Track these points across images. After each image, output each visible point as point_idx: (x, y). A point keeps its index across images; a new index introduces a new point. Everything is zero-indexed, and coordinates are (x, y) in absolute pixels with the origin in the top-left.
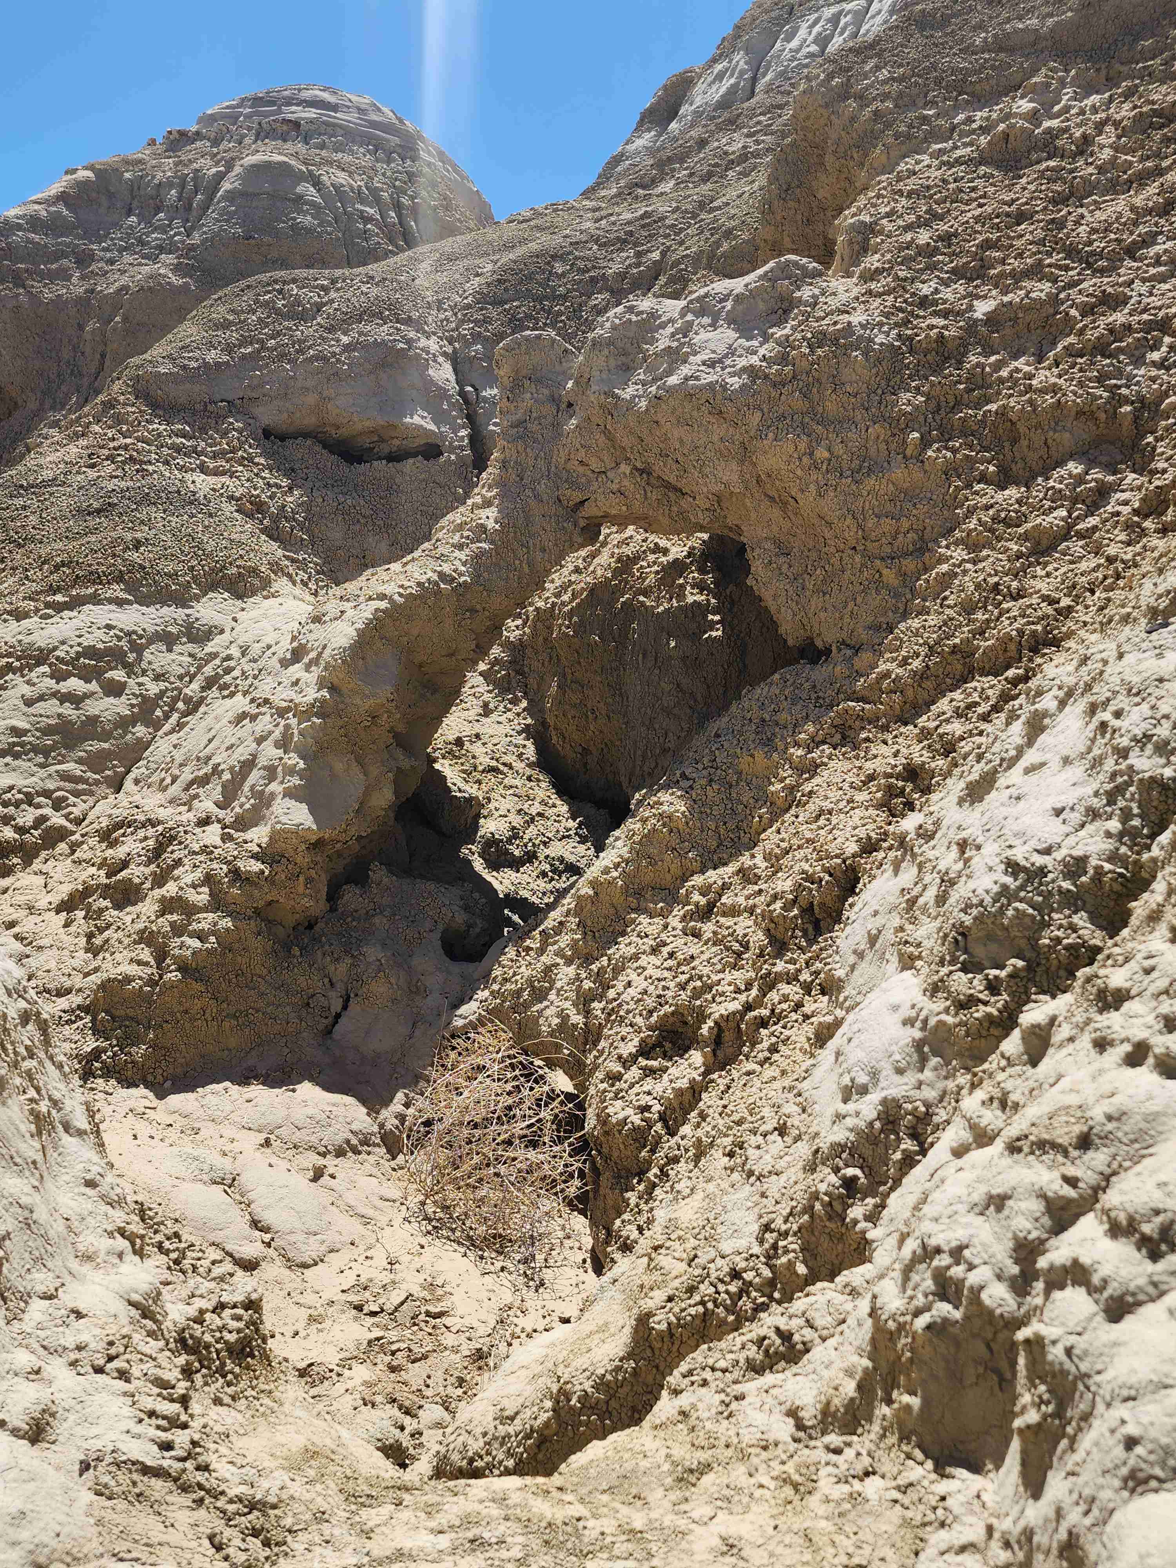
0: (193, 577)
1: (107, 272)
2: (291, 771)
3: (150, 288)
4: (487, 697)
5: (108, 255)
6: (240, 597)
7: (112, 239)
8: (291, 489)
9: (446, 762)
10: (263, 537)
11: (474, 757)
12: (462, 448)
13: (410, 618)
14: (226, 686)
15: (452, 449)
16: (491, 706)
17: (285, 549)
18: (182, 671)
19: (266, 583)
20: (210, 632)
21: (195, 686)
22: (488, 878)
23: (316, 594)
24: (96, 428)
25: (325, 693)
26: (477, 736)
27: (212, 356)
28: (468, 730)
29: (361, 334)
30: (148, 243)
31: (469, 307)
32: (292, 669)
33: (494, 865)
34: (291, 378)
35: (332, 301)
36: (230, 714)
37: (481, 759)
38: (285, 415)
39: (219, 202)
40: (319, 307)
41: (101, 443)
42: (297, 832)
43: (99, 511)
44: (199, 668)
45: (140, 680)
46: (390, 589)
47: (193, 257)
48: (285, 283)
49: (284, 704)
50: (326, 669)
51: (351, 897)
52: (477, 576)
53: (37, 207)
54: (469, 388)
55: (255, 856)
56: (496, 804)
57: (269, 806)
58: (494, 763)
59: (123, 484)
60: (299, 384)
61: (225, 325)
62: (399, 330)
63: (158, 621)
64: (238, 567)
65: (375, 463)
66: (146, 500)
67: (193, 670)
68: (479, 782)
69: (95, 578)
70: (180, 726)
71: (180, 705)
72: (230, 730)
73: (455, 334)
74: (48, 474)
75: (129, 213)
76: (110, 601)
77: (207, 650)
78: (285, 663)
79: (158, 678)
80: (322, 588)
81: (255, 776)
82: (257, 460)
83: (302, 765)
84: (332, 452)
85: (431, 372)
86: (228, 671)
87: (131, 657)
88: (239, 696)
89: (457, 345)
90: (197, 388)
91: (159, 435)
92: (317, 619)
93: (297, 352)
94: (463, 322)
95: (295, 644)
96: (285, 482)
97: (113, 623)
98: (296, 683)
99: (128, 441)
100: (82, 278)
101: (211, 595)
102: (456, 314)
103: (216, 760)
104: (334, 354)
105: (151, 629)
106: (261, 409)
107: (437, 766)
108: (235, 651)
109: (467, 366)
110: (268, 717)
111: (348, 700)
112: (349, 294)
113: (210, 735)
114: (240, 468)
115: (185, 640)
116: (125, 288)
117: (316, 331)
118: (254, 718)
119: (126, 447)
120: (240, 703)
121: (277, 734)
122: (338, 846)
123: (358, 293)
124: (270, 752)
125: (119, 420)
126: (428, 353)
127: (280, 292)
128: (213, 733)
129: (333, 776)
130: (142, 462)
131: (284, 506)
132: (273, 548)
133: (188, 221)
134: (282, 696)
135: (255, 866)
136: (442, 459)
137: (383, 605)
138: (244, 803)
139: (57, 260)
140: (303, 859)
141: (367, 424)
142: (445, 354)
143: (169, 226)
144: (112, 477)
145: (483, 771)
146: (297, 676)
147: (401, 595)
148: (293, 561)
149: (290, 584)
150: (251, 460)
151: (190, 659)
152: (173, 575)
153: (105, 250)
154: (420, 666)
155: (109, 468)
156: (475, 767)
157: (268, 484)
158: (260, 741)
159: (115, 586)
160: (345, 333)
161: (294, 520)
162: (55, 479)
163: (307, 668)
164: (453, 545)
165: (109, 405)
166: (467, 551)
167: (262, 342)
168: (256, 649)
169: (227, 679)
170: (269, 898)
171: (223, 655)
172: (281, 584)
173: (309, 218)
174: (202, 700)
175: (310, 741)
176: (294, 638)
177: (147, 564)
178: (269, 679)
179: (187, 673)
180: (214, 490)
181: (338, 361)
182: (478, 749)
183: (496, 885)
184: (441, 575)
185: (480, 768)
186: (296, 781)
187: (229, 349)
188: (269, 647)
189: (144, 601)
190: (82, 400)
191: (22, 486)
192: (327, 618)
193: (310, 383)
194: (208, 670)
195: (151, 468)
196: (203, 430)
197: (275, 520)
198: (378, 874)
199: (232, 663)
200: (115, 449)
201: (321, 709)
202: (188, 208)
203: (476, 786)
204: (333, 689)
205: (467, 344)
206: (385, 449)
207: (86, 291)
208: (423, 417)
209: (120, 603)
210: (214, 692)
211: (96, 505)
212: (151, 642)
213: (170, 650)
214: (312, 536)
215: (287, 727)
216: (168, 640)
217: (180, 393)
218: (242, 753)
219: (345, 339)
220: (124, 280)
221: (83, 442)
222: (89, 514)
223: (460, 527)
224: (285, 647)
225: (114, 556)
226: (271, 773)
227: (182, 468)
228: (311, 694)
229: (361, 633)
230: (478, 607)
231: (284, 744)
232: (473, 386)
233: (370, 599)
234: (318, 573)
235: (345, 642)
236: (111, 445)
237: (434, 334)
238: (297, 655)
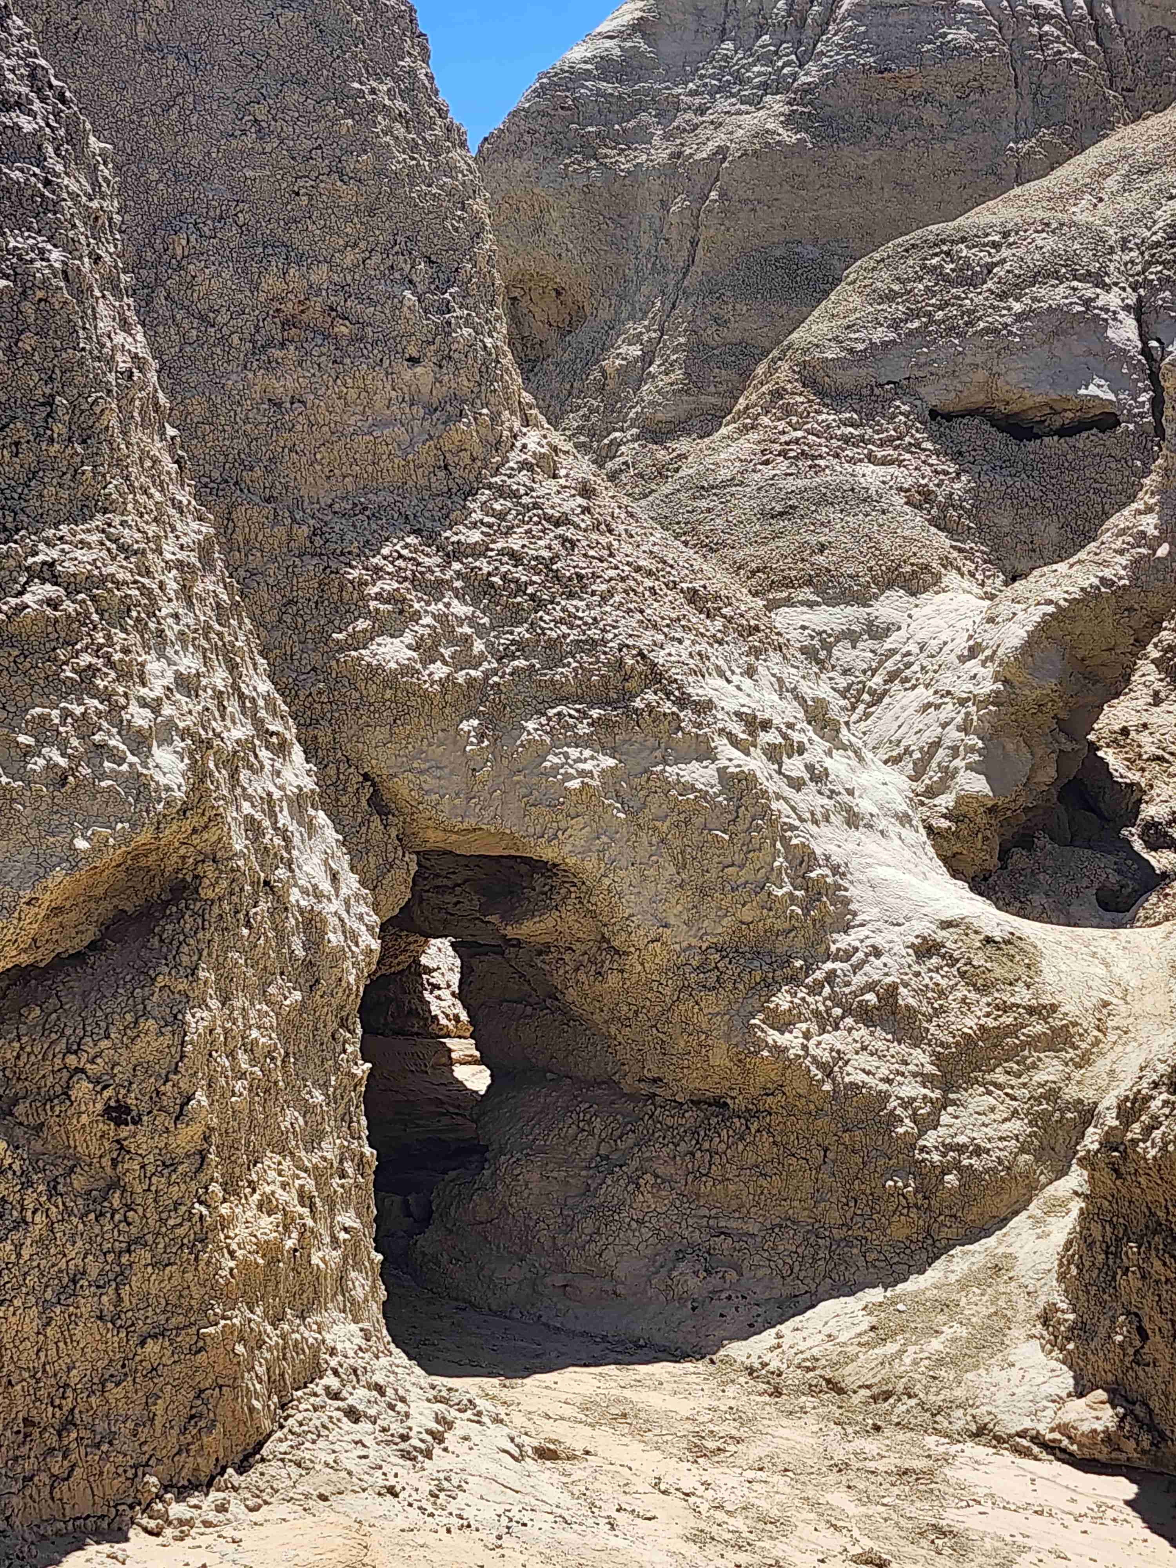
0: (872, 577)
1: (696, 127)
2: (972, 749)
3: (755, 152)
4: (1157, 686)
5: (697, 101)
6: (913, 594)
7: (702, 77)
8: (958, 475)
9: (1110, 751)
10: (933, 530)
11: (1139, 746)
12: (1141, 415)
13: (1073, 619)
14: (907, 680)
15: (1131, 418)
16: (1162, 695)
17: (952, 539)
18: (865, 666)
19: (937, 578)
20: (888, 629)
21: (878, 679)
22: (1146, 856)
23: (983, 584)
24: (765, 420)
25: (1000, 686)
26: (1145, 726)
27: (880, 335)
28: (1134, 720)
29: (1034, 300)
30: (750, 79)
31: (1158, 244)
32: (969, 664)
33: (1153, 847)
34: (960, 353)
35: (1004, 261)
36: (915, 704)
37: (1146, 749)
38: (953, 394)
39: (844, 19)
40: (989, 268)
41: (774, 437)
42: (975, 798)
43: (781, 514)
44: (881, 663)
45: (831, 675)
46: (1056, 595)
47: (811, 103)
48: (953, 242)
49: (965, 695)
50: (1000, 665)
51: (1019, 857)
52: (1134, 579)
53: (608, 43)
54: (1154, 344)
55: (944, 816)
56: (1158, 791)
57: (953, 777)
58: (1160, 752)
59: (800, 483)
60: (968, 360)
61: (890, 297)
62: (1075, 289)
63: (844, 620)
64: (912, 564)
65: (1046, 439)
66: (823, 500)
67: (874, 665)
68: (1143, 770)
69: (788, 583)
70: (867, 716)
71: (866, 697)
72: (917, 718)
73: (1140, 279)
74: (724, 474)
75: (723, 37)
76: (802, 603)
77: (887, 646)
78: (962, 659)
79: (845, 672)
80: (988, 577)
81: (941, 753)
82: (924, 445)
83: (980, 744)
84: (1001, 430)
85: (1110, 333)
86: (908, 665)
87: (823, 654)
88: (921, 689)
89: (1142, 292)
90: (863, 372)
91: (829, 426)
92: (991, 620)
93: (966, 324)
94: (1149, 264)
95: (971, 643)
96: (952, 469)
97: (806, 624)
98: (974, 677)
99: (799, 434)
100: (666, 137)
101: (888, 593)
102: (1142, 253)
103: (904, 743)
104: (1005, 326)
105: (838, 628)
106: (929, 389)
107: (1100, 754)
108: (915, 650)
109: (1153, 315)
110: (950, 707)
111: (1018, 691)
112: (1021, 252)
113: (899, 723)
114: (908, 456)
115: (866, 637)
116: (722, 152)
117: (986, 299)
118: (938, 707)
119: (797, 441)
120: (923, 694)
121: (959, 719)
122: (1009, 813)
123: (1032, 247)
124: (953, 735)
125: (788, 411)
126: (1107, 311)
127: (948, 254)
128: (901, 720)
129: (1006, 755)
130: (814, 457)
131: (952, 494)
132: (942, 540)
133: (800, 43)
134: (963, 688)
135: (945, 824)
136: (1120, 430)
137: (1051, 609)
138: (933, 775)
139: (634, 116)
140: (982, 820)
141: (1038, 399)
142: (1127, 308)
143: (776, 53)
144: (787, 475)
145: (1148, 760)
146: (974, 671)
147: (1066, 600)
148: (960, 550)
149: (959, 577)
150: (918, 446)
151: (871, 655)
152: (854, 577)
153: (693, 93)
154: (1083, 660)
155: (783, 465)
156: (1140, 755)
157: (936, 471)
158: (944, 726)
159: (806, 589)
160: (1017, 300)
161: (962, 508)
162: (733, 479)
163: (984, 664)
164: (1115, 551)
165: (778, 394)
166: (1127, 556)
167: (929, 315)
168: (934, 645)
169: (908, 673)
170: (955, 849)
171: (904, 651)
172: (951, 578)
173: (964, 31)
174: (885, 692)
175: (987, 725)
176: (970, 637)
177: (832, 568)
178: (949, 673)
179: (870, 668)
180: (884, 482)
181: (1010, 333)
182: (1144, 738)
183: (1153, 862)
184: (1102, 579)
185: (1145, 757)
186: (976, 757)
187: (895, 325)
188: (945, 643)
189: (831, 602)
190: (668, 306)
191: (703, 487)
192: (999, 619)
193: (979, 359)
194: (890, 665)
195: (822, 463)
196: (870, 416)
197: (943, 509)
198: (1042, 840)
199: (912, 659)
200: (787, 443)
201: (995, 699)
202: (801, 25)
203: (1139, 774)
204: (1006, 682)
205: (1154, 291)
206: (1057, 422)
207: (672, 156)
208: (1099, 386)
209: (811, 605)
210: (896, 685)
211: (779, 508)
212: (838, 641)
213: (854, 647)
214: (979, 524)
215: (968, 714)
216: (852, 638)
217: (846, 379)
218: (930, 736)
219: (1017, 307)
220: (720, 139)
221: (753, 436)
222: (772, 517)
223: (1123, 532)
224: (962, 644)
225: (803, 560)
226: (955, 751)
227: (851, 460)
228: (988, 687)
229: (1031, 634)
230: (1136, 606)
231: (964, 728)
232: (1158, 340)
233: (1039, 604)
234: (985, 562)
235: (1017, 643)
236: (784, 438)
237: (1116, 284)
238: (973, 652)
